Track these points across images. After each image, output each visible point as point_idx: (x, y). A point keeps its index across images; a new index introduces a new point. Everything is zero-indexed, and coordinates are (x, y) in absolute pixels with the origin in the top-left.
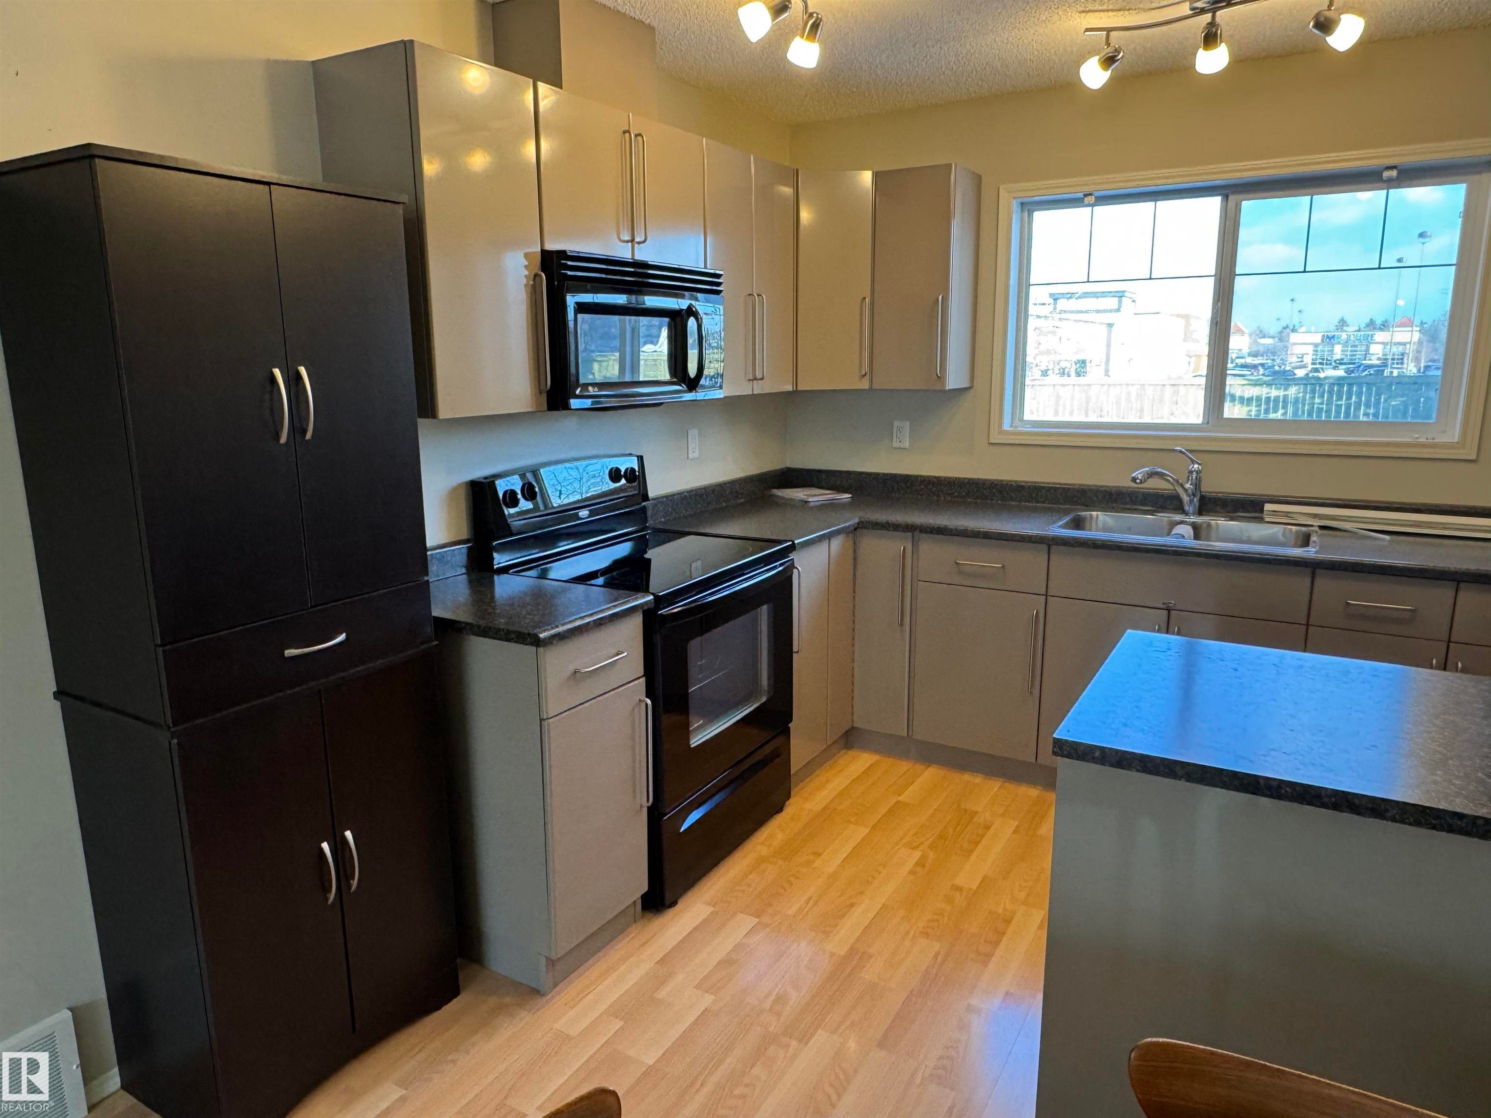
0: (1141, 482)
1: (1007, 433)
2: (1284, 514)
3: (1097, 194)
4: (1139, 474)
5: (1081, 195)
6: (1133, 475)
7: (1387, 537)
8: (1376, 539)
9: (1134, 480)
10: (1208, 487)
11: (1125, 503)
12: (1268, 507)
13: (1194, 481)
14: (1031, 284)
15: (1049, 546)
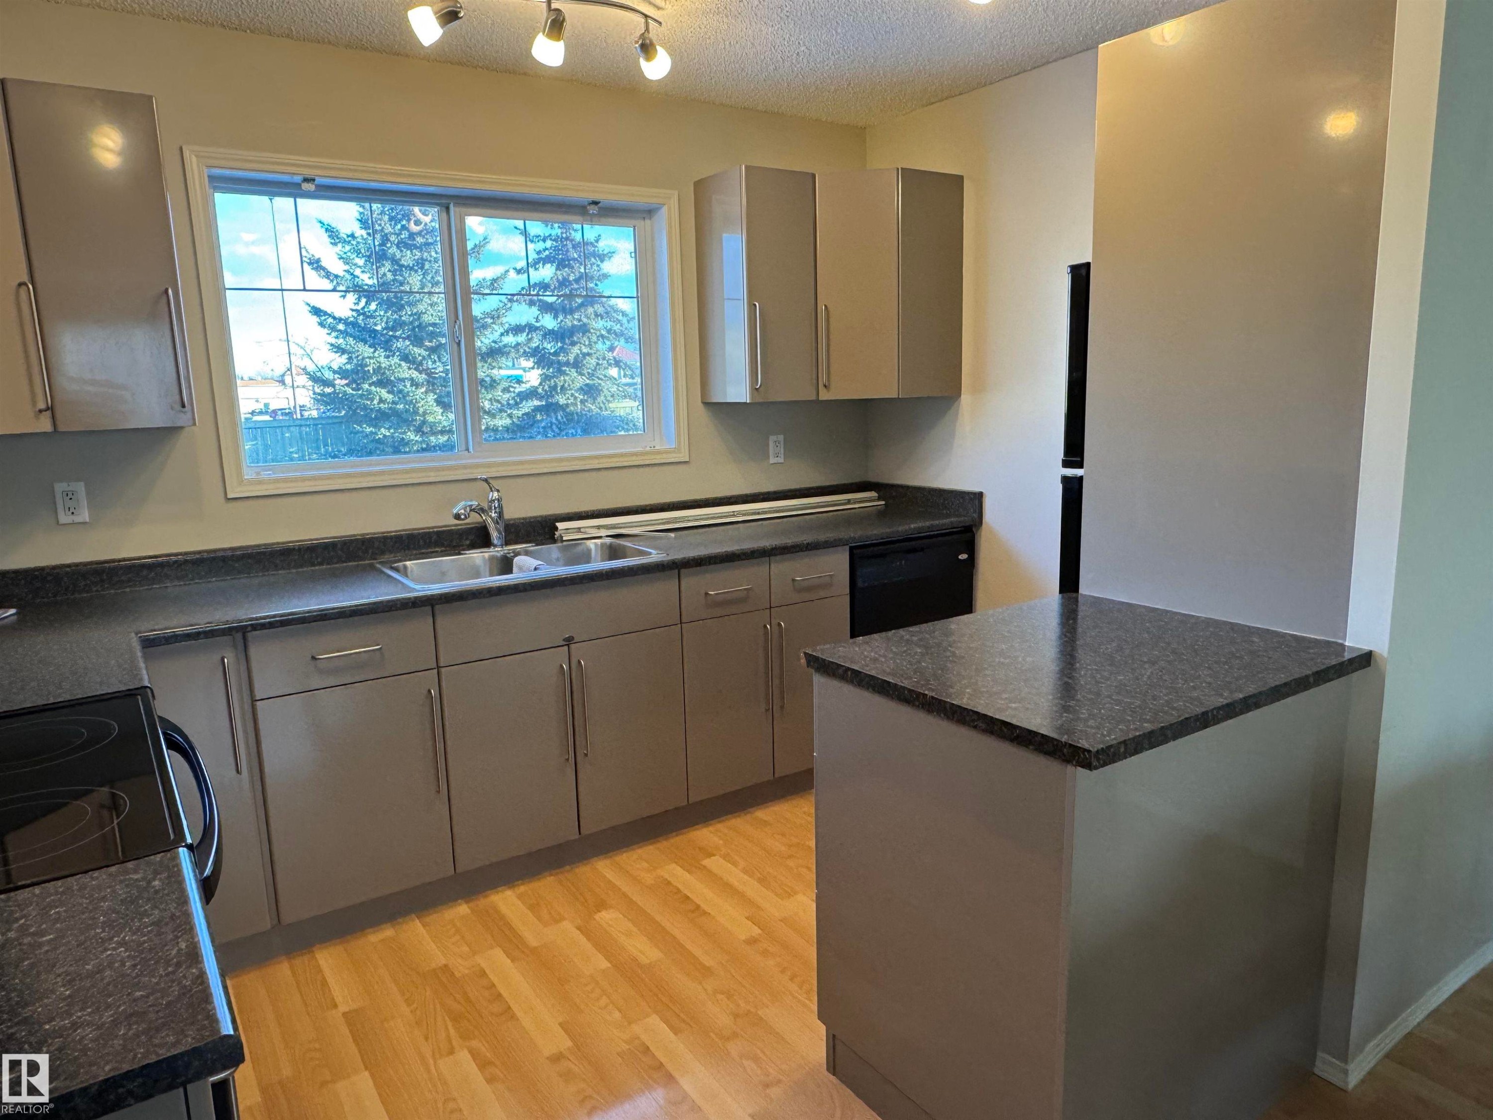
0: (466, 518)
1: (251, 482)
2: (575, 530)
3: (319, 181)
4: (458, 509)
5: (298, 179)
6: (455, 512)
7: (672, 535)
8: (661, 538)
9: (457, 517)
10: (509, 513)
11: (420, 548)
12: (561, 526)
13: (497, 510)
14: (226, 287)
15: (433, 607)
